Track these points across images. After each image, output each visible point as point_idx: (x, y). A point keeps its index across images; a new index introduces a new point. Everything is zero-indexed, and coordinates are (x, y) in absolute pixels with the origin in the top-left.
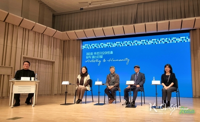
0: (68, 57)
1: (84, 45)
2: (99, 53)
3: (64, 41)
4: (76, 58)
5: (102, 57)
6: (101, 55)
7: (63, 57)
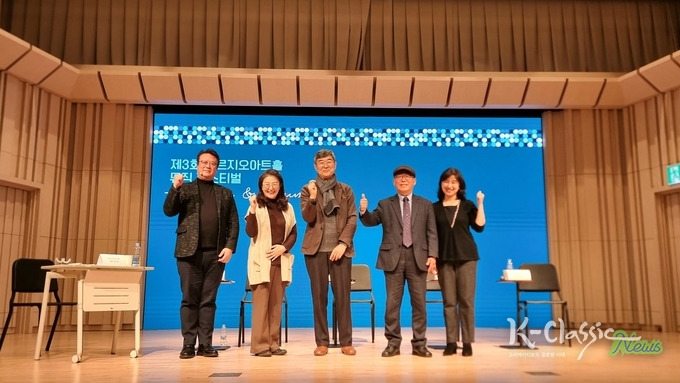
0: (94, 173)
1: (162, 128)
2: (228, 164)
3: (74, 105)
4: (128, 177)
5: (239, 181)
6: (234, 172)
7: (70, 171)
